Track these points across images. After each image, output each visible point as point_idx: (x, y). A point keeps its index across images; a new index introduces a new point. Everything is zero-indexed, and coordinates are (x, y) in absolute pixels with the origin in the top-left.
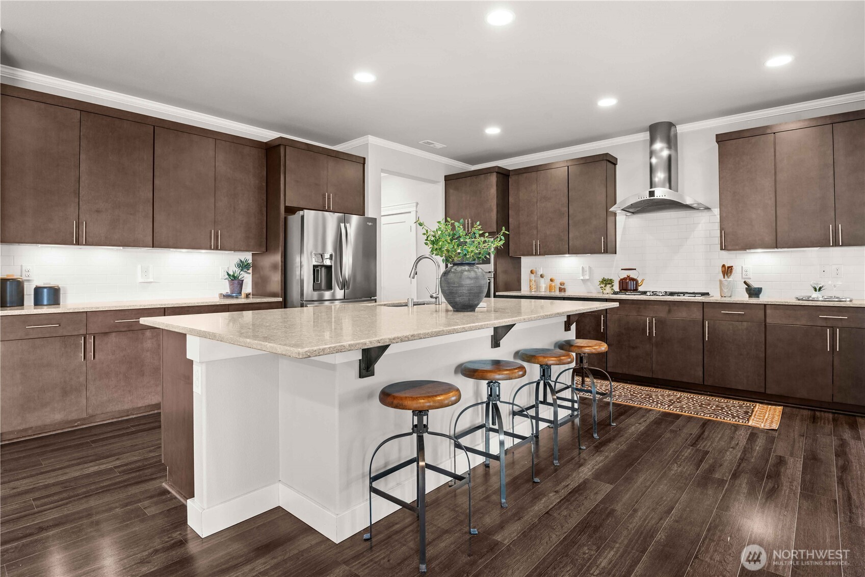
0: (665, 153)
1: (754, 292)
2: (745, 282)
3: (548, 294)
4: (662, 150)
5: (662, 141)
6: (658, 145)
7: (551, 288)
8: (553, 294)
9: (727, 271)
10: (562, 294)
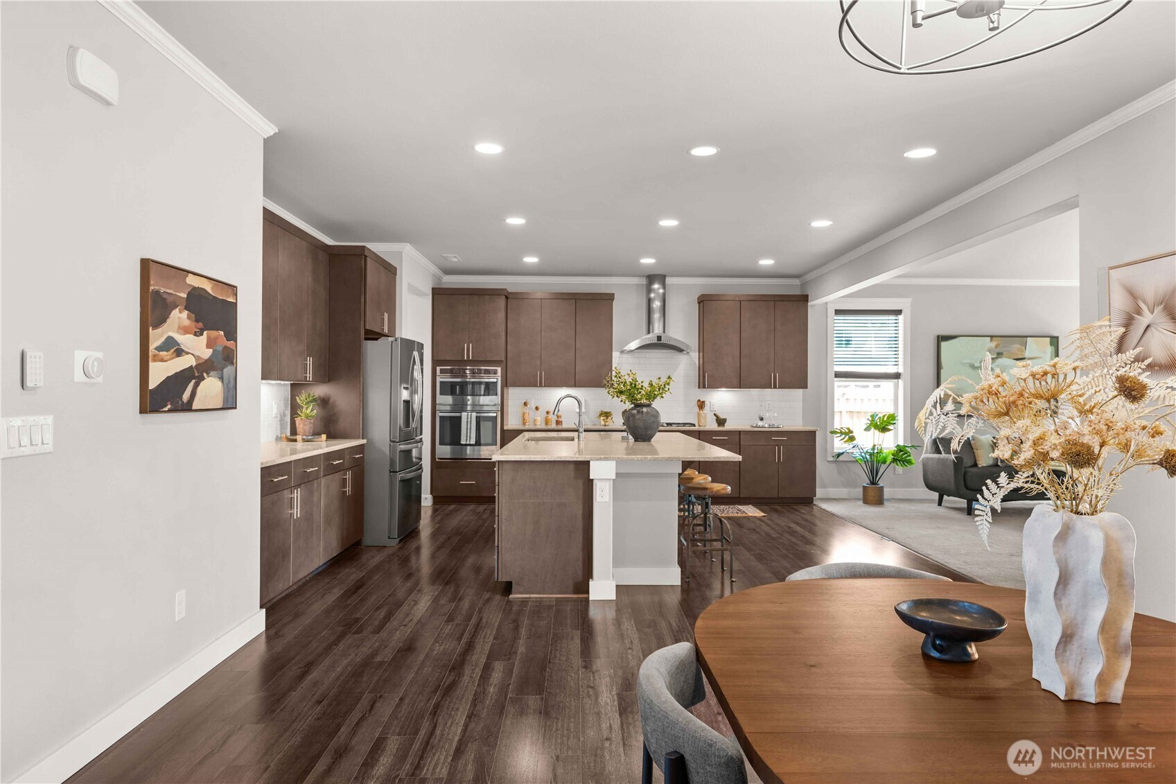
0: (661, 291)
1: (721, 422)
2: (715, 414)
3: (543, 427)
4: (659, 289)
5: (659, 283)
6: (656, 286)
7: (547, 422)
8: (549, 427)
9: (701, 405)
10: (560, 427)
